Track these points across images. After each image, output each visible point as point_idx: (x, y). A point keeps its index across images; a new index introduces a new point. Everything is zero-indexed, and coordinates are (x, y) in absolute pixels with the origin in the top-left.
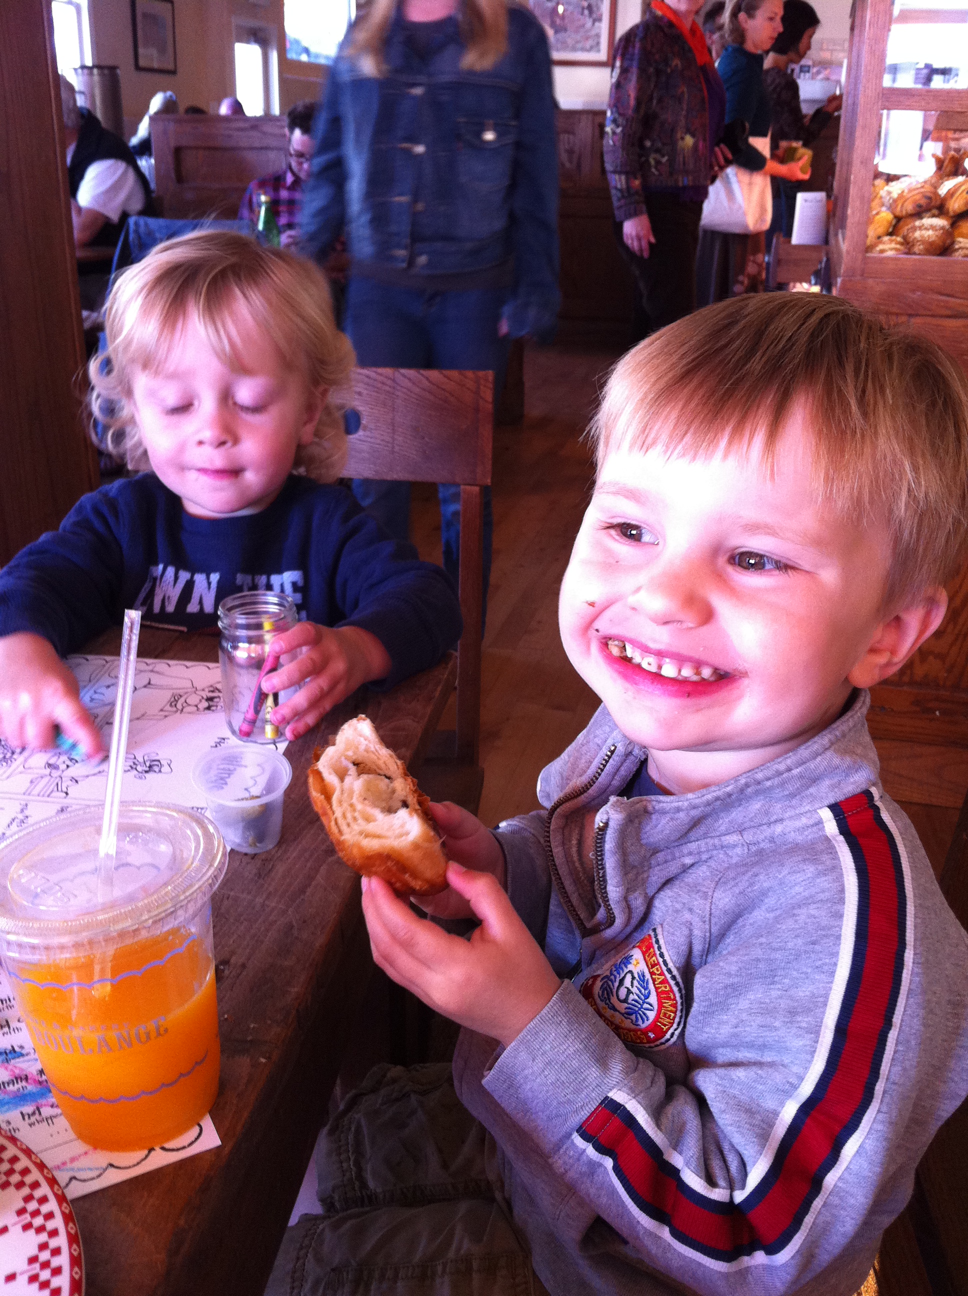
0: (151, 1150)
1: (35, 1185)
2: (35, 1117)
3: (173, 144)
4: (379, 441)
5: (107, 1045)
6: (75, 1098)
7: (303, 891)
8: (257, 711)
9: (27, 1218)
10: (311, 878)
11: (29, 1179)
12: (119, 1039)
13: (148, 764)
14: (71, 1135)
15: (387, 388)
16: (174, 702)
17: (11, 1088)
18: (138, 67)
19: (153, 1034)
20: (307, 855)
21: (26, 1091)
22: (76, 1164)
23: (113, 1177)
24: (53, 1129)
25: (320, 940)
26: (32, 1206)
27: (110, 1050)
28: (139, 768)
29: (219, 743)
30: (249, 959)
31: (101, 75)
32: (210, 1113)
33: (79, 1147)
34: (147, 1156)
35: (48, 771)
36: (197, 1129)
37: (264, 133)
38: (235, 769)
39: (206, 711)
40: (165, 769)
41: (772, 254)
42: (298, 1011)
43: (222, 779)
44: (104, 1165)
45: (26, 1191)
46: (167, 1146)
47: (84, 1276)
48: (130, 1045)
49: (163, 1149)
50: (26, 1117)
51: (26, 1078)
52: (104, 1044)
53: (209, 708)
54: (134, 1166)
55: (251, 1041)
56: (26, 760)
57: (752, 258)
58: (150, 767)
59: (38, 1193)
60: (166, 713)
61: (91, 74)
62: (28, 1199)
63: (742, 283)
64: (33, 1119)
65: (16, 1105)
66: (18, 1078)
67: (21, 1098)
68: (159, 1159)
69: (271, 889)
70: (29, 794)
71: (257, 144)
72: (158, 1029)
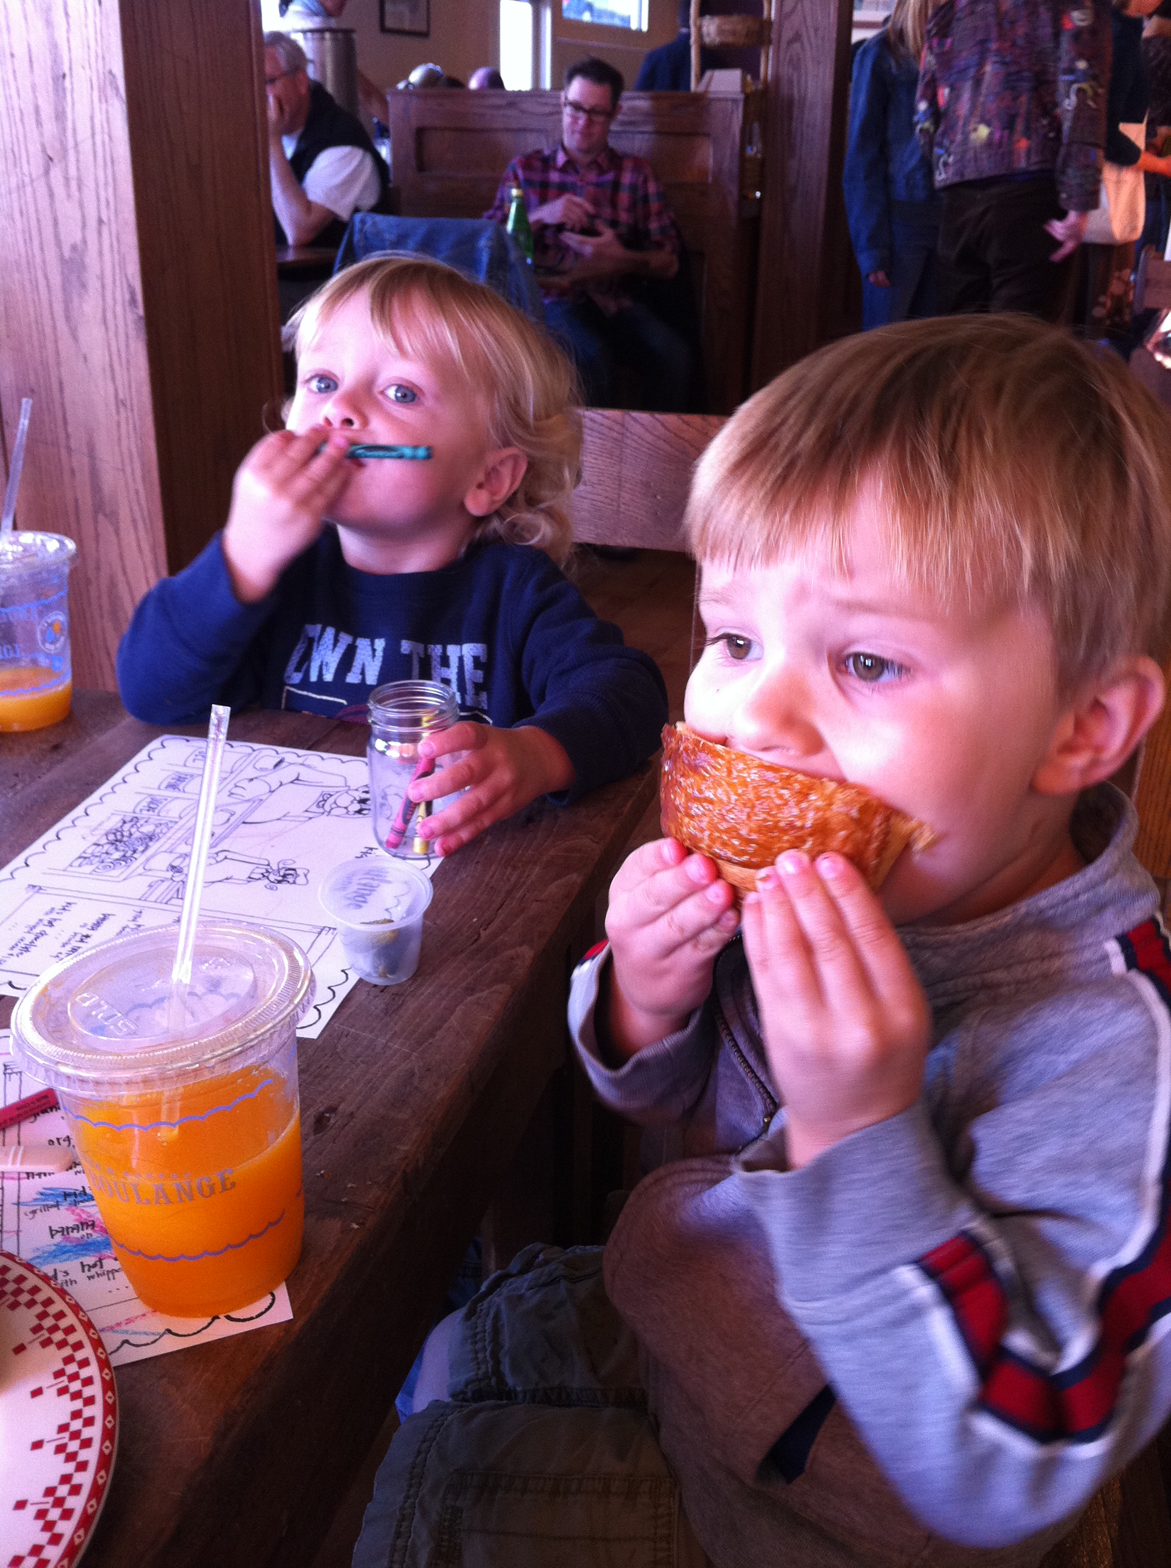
0: (216, 1318)
1: (79, 1346)
2: (95, 1270)
3: (414, 123)
4: (601, 498)
5: (166, 1196)
6: (133, 1252)
7: (432, 1034)
8: (406, 821)
9: (64, 1381)
10: (443, 1019)
11: (72, 1339)
12: (178, 1190)
13: (282, 874)
14: (131, 1293)
15: (615, 435)
16: (321, 802)
17: (75, 1235)
18: (384, 29)
19: (218, 1188)
20: (443, 992)
21: (90, 1240)
22: (131, 1327)
23: (169, 1345)
24: (111, 1284)
25: (443, 1093)
26: (72, 1369)
27: (169, 1202)
28: (272, 877)
29: (365, 853)
30: (358, 1108)
31: (335, 40)
32: (286, 1280)
33: (138, 1307)
34: (210, 1324)
35: (169, 874)
36: (270, 1297)
37: (523, 112)
38: (378, 886)
39: (357, 815)
40: (301, 880)
41: (1139, 272)
42: (404, 1171)
43: (362, 896)
44: (162, 1331)
45: (67, 1351)
46: (233, 1315)
47: (115, 1450)
48: (192, 1198)
49: (229, 1318)
50: (86, 1268)
51: (93, 1225)
52: (162, 1195)
53: (359, 812)
54: (195, 1334)
55: (346, 1203)
56: (148, 860)
57: (1117, 274)
58: (284, 876)
59: (80, 1355)
60: (311, 815)
61: (323, 39)
62: (68, 1360)
63: (1104, 305)
64: (93, 1271)
65: (77, 1254)
66: (84, 1224)
67: (85, 1247)
68: (223, 1329)
69: (397, 1028)
70: (145, 900)
71: (514, 126)
72: (224, 1181)
